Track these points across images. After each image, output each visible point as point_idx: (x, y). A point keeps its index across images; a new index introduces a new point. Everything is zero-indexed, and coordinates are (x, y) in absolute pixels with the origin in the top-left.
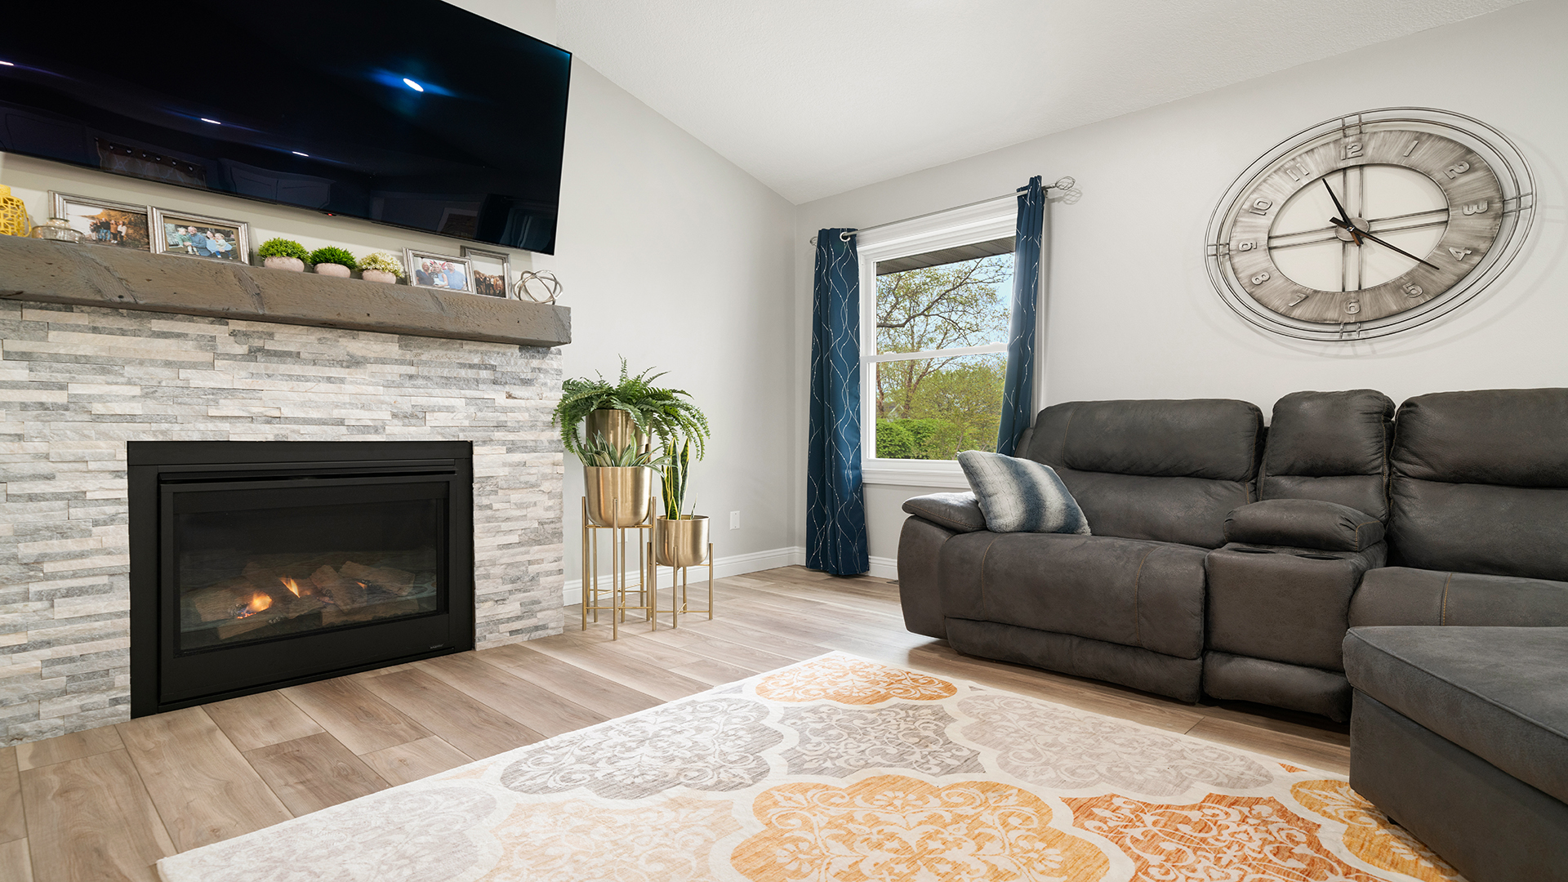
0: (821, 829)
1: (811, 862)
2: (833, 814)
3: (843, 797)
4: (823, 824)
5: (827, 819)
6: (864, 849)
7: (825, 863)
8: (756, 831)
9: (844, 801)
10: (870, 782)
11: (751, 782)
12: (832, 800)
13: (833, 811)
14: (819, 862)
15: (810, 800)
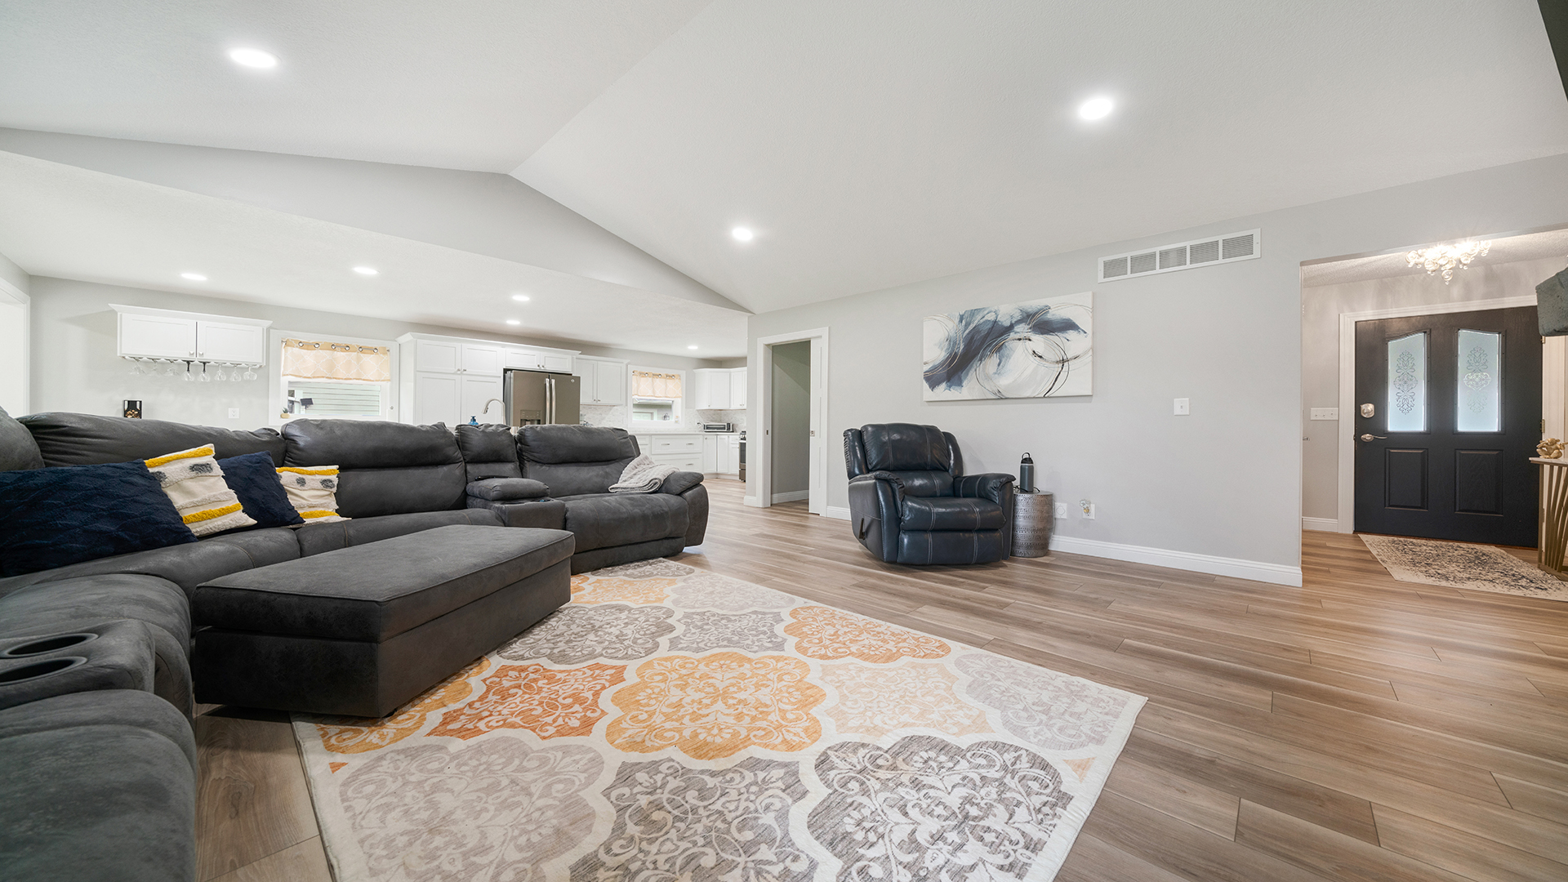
0: (774, 711)
1: (782, 691)
2: (765, 722)
3: (755, 736)
4: (773, 714)
5: (769, 718)
6: (752, 700)
7: (774, 690)
8: (815, 709)
9: (755, 733)
10: (730, 752)
11: (829, 752)
12: (763, 733)
13: (764, 724)
14: (777, 692)
15: (780, 734)
